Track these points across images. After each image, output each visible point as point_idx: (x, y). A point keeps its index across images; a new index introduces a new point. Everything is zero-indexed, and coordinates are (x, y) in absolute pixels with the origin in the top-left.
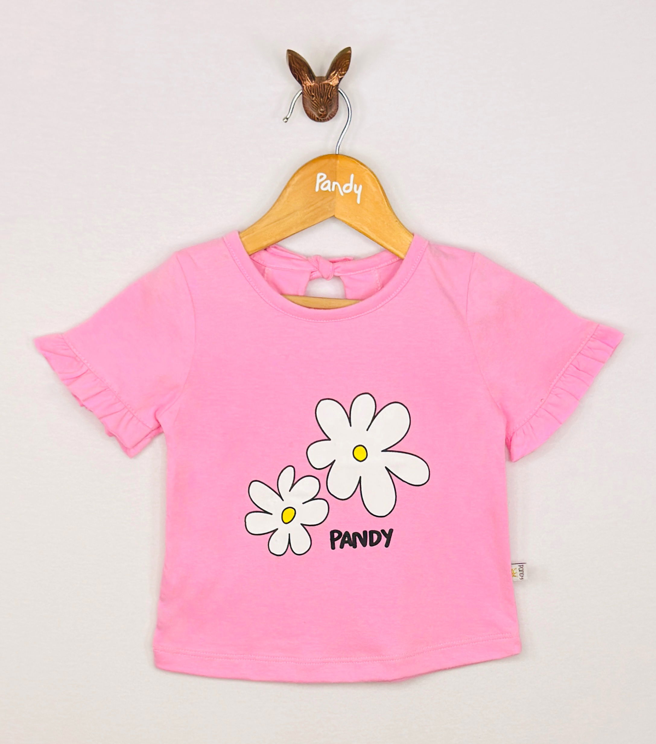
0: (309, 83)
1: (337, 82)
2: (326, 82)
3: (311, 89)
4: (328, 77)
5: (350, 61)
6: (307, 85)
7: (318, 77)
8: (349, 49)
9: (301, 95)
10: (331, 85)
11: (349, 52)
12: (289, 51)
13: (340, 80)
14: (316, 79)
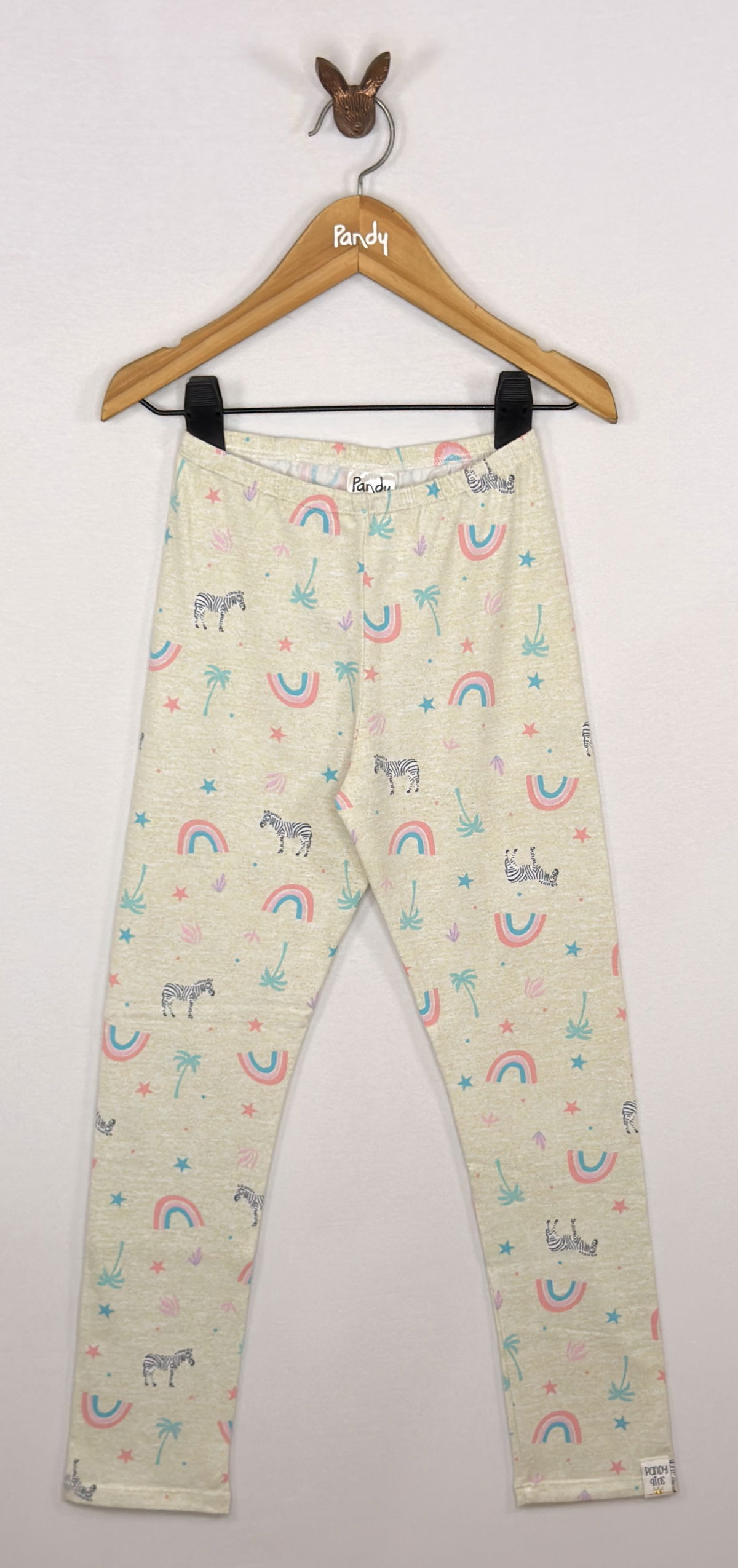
0: (342, 95)
1: (374, 90)
2: (361, 92)
3: (345, 101)
4: (364, 86)
5: (388, 68)
6: (340, 96)
7: (352, 87)
8: (387, 54)
9: (332, 108)
10: (369, 97)
11: (387, 58)
12: (319, 60)
13: (377, 89)
14: (349, 88)
